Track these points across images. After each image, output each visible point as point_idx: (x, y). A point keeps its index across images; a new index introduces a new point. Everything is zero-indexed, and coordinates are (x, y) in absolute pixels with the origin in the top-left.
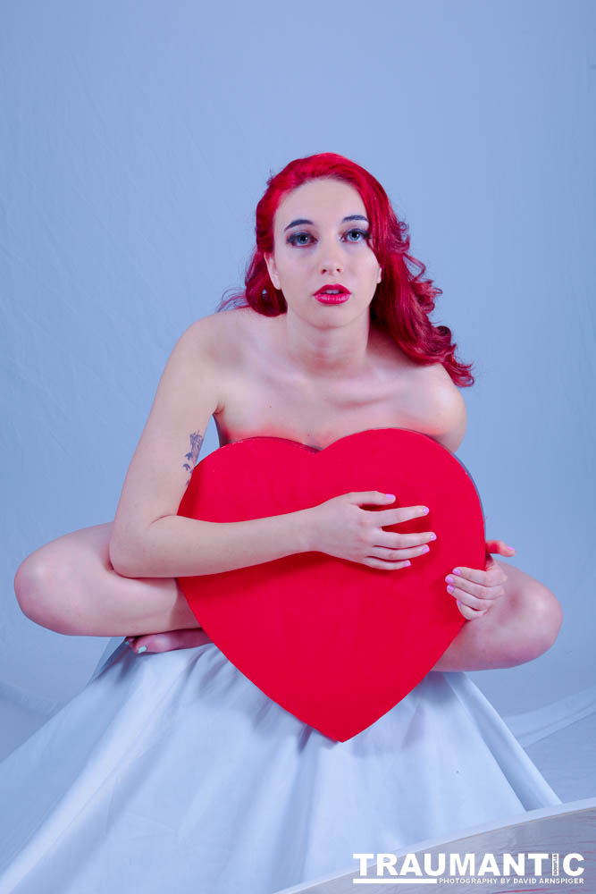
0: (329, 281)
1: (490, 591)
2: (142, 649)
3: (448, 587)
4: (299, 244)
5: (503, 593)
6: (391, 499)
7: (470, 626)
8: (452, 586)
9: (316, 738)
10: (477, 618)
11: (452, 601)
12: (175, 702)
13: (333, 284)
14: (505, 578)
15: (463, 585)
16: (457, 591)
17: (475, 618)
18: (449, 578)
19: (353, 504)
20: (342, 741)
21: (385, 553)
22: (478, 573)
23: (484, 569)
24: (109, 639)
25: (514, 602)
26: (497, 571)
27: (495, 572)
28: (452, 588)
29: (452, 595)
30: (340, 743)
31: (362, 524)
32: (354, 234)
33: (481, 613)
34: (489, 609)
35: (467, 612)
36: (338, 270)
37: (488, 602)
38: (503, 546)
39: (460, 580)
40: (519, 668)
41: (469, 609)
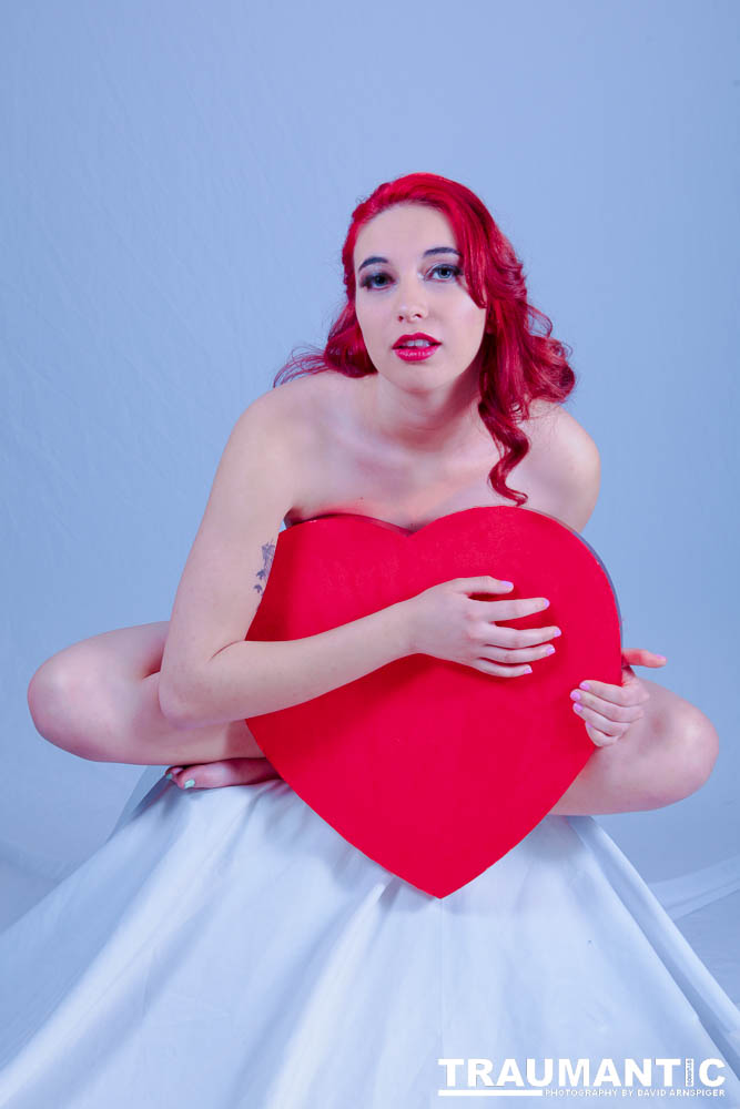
0: (409, 331)
1: (626, 712)
2: (189, 783)
3: (575, 705)
4: (375, 286)
5: (642, 714)
6: (508, 587)
7: (602, 754)
8: (581, 705)
9: (407, 892)
10: (611, 744)
11: (579, 724)
12: (229, 853)
13: (412, 334)
14: (646, 696)
15: (593, 703)
16: (586, 710)
17: (606, 746)
18: (575, 694)
19: (460, 593)
20: (441, 896)
21: (500, 654)
22: (611, 689)
23: (620, 683)
24: (145, 767)
25: (658, 728)
26: (636, 687)
27: (632, 687)
28: (580, 707)
29: (581, 715)
30: (437, 899)
31: (469, 618)
32: (444, 271)
33: (615, 739)
34: (624, 734)
35: (597, 737)
36: (419, 316)
37: (624, 726)
38: (648, 656)
39: (588, 696)
40: (659, 812)
41: (600, 734)
